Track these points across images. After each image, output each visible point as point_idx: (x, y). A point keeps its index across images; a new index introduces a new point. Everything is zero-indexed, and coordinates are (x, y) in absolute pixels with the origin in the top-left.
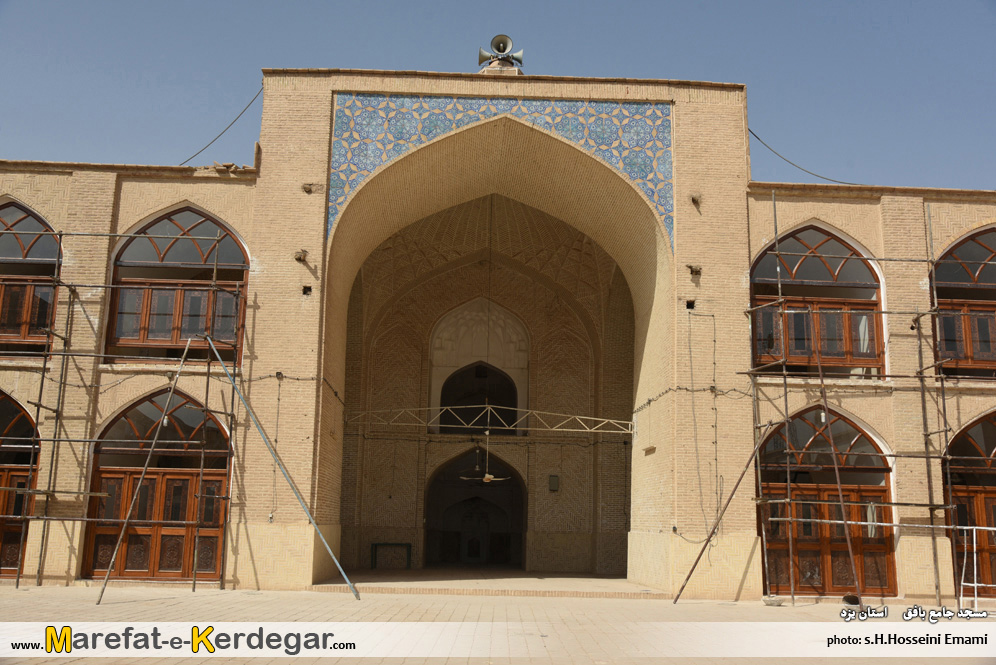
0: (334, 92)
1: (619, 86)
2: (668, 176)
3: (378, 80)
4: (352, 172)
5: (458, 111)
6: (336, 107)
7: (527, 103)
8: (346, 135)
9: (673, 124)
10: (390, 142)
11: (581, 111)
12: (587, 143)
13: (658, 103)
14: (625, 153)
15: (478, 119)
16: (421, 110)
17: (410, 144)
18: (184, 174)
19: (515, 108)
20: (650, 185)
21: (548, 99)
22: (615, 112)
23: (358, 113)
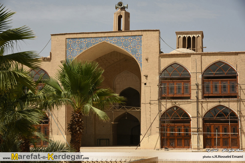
0: (66, 39)
1: (130, 32)
2: (141, 54)
3: (76, 35)
4: (71, 57)
5: (94, 41)
6: (67, 42)
7: (109, 38)
8: (69, 48)
9: (142, 41)
10: (79, 49)
11: (121, 39)
12: (122, 47)
13: (139, 36)
14: (131, 49)
15: (98, 43)
16: (85, 41)
17: (83, 50)
19: (106, 39)
20: (137, 56)
21: (114, 37)
22: (129, 39)
23: (72, 43)
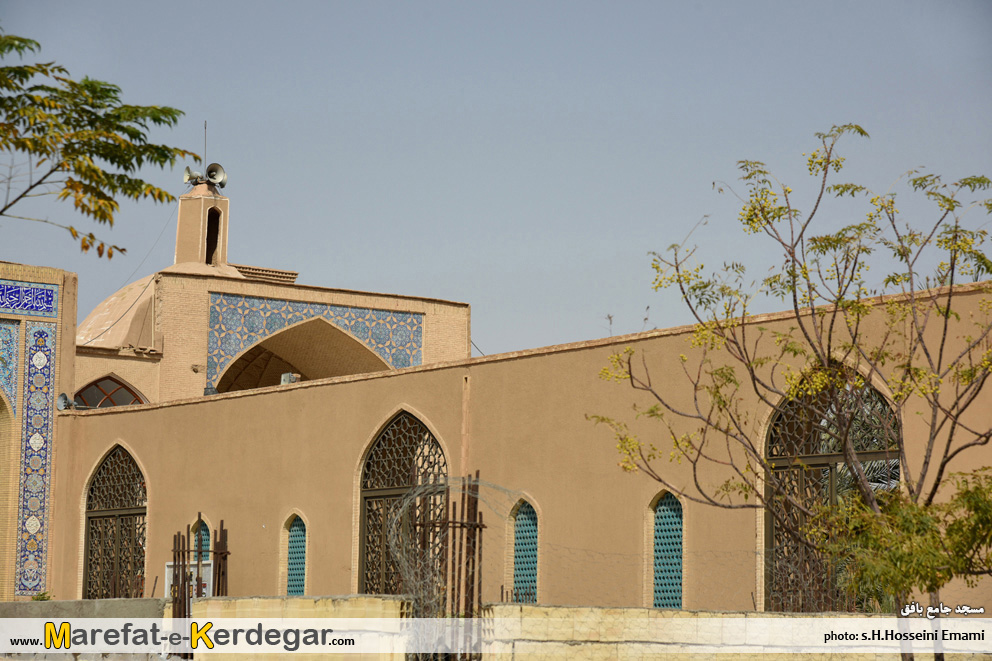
0: (209, 292)
1: (392, 299)
4: (222, 356)
5: (289, 312)
6: (211, 304)
7: (334, 308)
8: (217, 327)
9: (424, 331)
10: (245, 334)
11: (367, 317)
12: (370, 342)
13: (414, 313)
14: (394, 351)
15: (302, 319)
16: (265, 309)
17: (259, 336)
18: (112, 353)
19: (326, 312)
21: (347, 306)
22: (389, 319)
23: (224, 310)
